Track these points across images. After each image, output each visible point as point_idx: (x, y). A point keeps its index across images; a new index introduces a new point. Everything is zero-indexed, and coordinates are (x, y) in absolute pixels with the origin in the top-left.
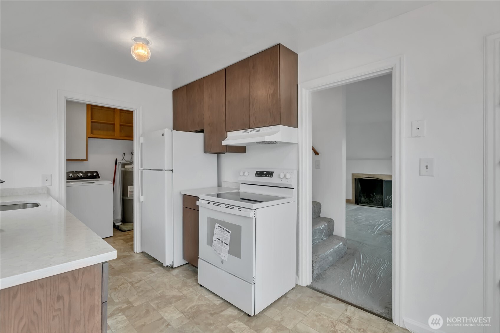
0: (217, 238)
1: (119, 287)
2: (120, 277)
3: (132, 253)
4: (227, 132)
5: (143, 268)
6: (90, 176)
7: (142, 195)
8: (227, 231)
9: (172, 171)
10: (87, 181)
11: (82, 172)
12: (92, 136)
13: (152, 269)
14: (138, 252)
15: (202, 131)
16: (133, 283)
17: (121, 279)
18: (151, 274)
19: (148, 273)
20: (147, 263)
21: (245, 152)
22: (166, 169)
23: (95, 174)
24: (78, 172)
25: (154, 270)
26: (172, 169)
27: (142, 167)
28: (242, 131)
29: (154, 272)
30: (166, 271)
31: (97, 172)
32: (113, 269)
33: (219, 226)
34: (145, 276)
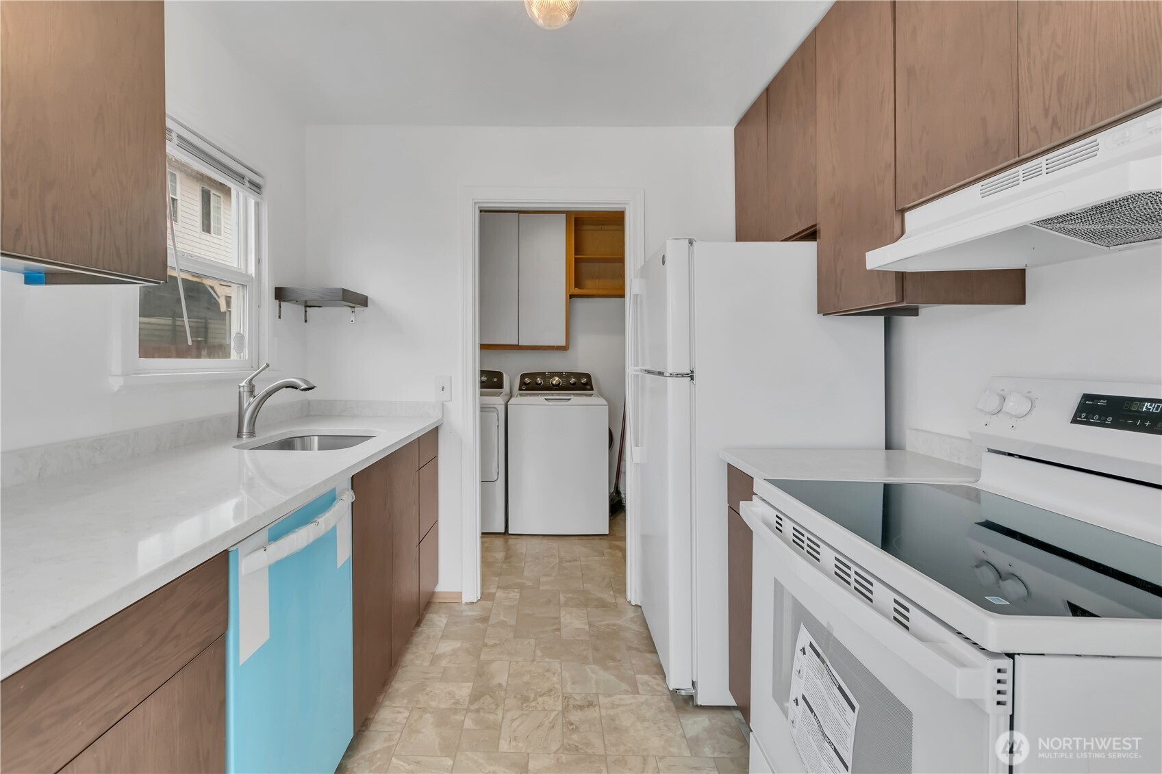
0: (804, 697)
1: (535, 699)
2: (556, 664)
3: (620, 600)
4: (902, 212)
5: (620, 661)
6: (574, 384)
7: (637, 445)
8: (840, 688)
9: (692, 378)
10: (552, 394)
11: (559, 374)
12: (577, 291)
13: (638, 676)
14: (633, 603)
15: (811, 234)
16: (572, 702)
17: (554, 674)
18: (627, 692)
19: (624, 686)
20: (638, 650)
21: (1022, 301)
22: (671, 372)
23: (584, 380)
24: (553, 374)
25: (642, 684)
26: (692, 372)
27: (638, 366)
28: (978, 186)
29: (638, 693)
30: (671, 704)
31: (588, 376)
32: (557, 633)
33: (811, 645)
34: (610, 696)
